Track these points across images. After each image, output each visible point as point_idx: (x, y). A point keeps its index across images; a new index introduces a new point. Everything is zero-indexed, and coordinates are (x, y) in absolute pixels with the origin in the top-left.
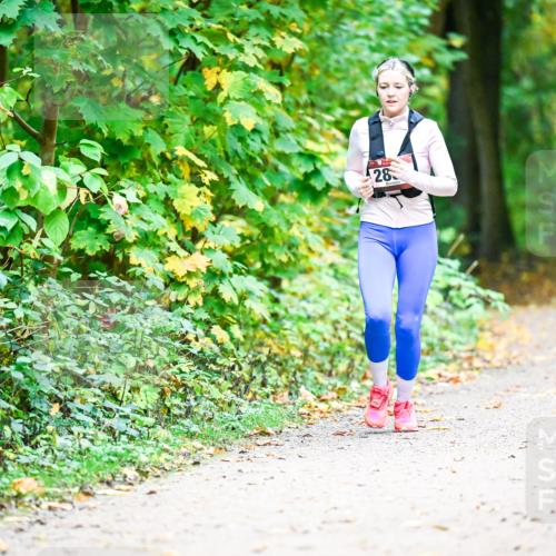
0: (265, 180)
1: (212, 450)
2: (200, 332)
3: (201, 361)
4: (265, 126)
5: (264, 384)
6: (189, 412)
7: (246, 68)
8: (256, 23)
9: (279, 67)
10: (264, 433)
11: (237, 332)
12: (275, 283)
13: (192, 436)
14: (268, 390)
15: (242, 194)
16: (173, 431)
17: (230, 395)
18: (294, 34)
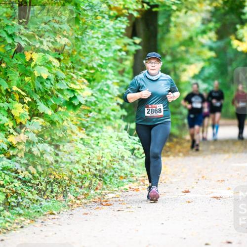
0: (52, 101)
1: (29, 221)
2: (23, 168)
3: (24, 182)
4: (52, 77)
5: (52, 192)
6: (18, 205)
7: (44, 51)
8: (48, 31)
9: (59, 52)
10: (52, 214)
11: (40, 169)
12: (57, 147)
13: (20, 215)
14: (54, 194)
15: (42, 107)
16: (11, 213)
17: (36, 197)
18: (65, 36)
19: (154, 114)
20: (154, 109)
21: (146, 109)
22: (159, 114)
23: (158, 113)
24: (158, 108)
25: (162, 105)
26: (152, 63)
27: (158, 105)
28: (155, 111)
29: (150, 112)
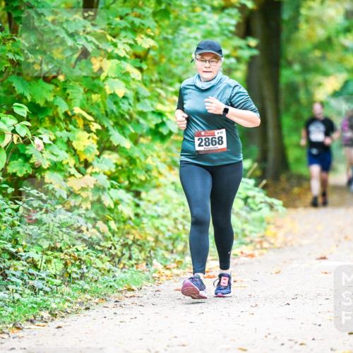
0: (131, 129)
1: (97, 300)
2: (90, 225)
3: (91, 245)
4: (131, 94)
5: (130, 258)
6: (82, 276)
7: (119, 58)
8: (125, 29)
9: (140, 57)
10: (130, 290)
11: (113, 225)
12: (137, 194)
13: (84, 291)
14: (133, 262)
15: (116, 138)
16: (72, 288)
17: (108, 266)
18: (149, 36)
19: (211, 146)
20: (210, 138)
21: (196, 139)
22: (220, 147)
23: (217, 145)
24: (217, 136)
25: (224, 131)
26: (205, 61)
27: (216, 132)
28: (212, 141)
29: (203, 144)
